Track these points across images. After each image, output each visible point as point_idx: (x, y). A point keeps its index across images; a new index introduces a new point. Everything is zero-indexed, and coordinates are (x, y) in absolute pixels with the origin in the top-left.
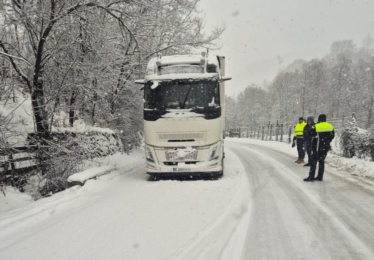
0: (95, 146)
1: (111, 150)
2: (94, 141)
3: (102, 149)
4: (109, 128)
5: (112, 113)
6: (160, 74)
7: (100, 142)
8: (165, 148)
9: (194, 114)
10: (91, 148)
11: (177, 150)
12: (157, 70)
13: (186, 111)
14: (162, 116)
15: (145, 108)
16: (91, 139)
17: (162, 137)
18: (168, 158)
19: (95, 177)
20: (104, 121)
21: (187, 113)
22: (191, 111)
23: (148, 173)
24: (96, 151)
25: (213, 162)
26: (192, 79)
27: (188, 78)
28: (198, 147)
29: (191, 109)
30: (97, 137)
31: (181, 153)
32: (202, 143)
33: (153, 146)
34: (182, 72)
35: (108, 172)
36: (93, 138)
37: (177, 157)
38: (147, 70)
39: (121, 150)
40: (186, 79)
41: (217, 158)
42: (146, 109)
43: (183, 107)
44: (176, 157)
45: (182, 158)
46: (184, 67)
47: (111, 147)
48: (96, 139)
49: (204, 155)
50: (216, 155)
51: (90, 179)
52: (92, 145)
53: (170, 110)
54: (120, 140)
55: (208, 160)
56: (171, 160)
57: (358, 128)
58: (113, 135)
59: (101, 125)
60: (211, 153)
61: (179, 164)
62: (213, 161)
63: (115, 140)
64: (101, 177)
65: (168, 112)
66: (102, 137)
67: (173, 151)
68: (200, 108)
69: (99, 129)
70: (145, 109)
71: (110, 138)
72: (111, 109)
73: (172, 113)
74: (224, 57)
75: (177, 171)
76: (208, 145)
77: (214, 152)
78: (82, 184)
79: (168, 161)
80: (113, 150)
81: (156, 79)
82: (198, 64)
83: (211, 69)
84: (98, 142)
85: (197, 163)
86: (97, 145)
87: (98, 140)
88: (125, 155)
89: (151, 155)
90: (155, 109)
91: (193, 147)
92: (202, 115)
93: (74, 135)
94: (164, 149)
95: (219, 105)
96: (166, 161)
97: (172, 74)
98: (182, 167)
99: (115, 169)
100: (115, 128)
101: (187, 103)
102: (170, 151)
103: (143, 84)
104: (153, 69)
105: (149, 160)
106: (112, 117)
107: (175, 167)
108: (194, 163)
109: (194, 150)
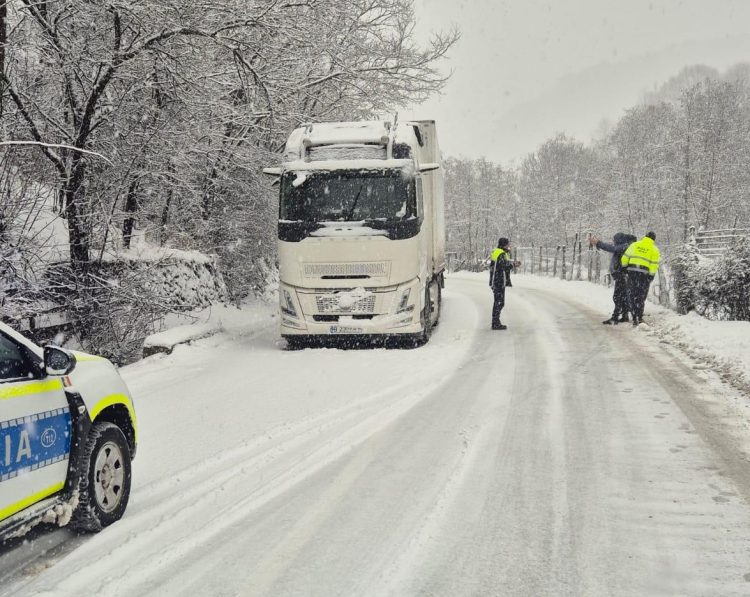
0: (172, 289)
1: (203, 299)
2: (170, 278)
3: (184, 295)
4: (197, 252)
5: (205, 218)
6: (309, 161)
7: (181, 281)
8: (316, 289)
9: (369, 230)
10: (164, 293)
11: (338, 294)
12: (303, 153)
13: (355, 226)
14: (312, 233)
15: (280, 218)
16: (165, 274)
17: (310, 270)
18: (321, 308)
19: (189, 341)
20: (187, 235)
21: (357, 229)
22: (364, 225)
23: (283, 336)
24: (174, 298)
25: (405, 315)
26: (365, 170)
27: (358, 168)
28: (376, 288)
29: (363, 221)
30: (176, 271)
31: (345, 299)
32: (384, 282)
33: (295, 287)
34: (349, 158)
35: (209, 334)
36: (168, 271)
37: (338, 307)
38: (286, 152)
39: (222, 298)
40: (355, 170)
41: (411, 308)
42: (284, 221)
43: (349, 216)
44: (335, 307)
45: (346, 309)
46: (351, 148)
47: (203, 291)
48: (174, 275)
49: (388, 303)
50: (409, 304)
51: (181, 343)
52: (167, 286)
53: (326, 223)
54: (221, 276)
55: (395, 311)
56: (327, 312)
57: (700, 257)
58: (207, 266)
59: (181, 244)
60: (400, 300)
61: (341, 319)
62: (403, 313)
63: (212, 278)
64: (197, 342)
65: (323, 226)
66: (186, 270)
67: (330, 295)
68: (381, 219)
69: (179, 254)
70: (280, 221)
71: (200, 272)
72: (202, 210)
73: (330, 228)
74: (433, 122)
75: (338, 332)
76: (393, 286)
77: (406, 297)
78: (168, 351)
79: (321, 314)
80: (206, 299)
81: (302, 169)
82: (378, 144)
83: (401, 151)
84: (177, 280)
85: (374, 318)
86: (176, 286)
87: (177, 277)
88: (232, 308)
89: (290, 303)
90: (300, 221)
91: (366, 288)
92: (383, 232)
93: (134, 265)
94: (313, 291)
95: (415, 215)
96: (317, 313)
97: (329, 161)
98: (347, 325)
99: (222, 330)
100: (211, 252)
101: (357, 211)
102: (325, 296)
103: (278, 175)
104: (297, 151)
105: (285, 311)
106: (205, 227)
107: (333, 324)
108: (370, 317)
109: (369, 293)
